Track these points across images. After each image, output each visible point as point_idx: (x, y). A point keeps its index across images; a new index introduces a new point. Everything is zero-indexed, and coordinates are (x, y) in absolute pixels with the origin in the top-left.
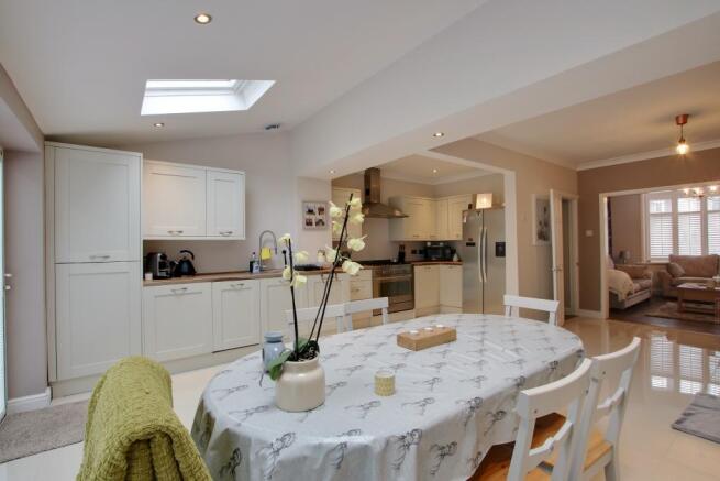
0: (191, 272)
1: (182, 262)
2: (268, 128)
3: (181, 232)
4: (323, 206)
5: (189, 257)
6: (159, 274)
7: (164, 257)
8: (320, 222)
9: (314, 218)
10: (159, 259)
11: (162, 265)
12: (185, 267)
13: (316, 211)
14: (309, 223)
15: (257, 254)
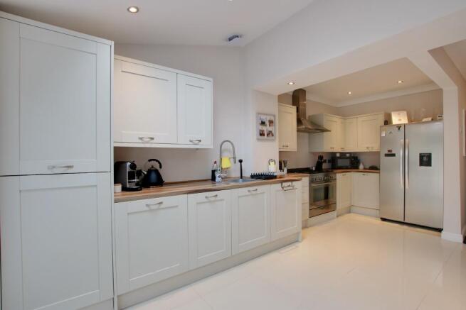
0: (160, 182)
1: (150, 171)
2: (230, 39)
3: (152, 139)
4: (272, 118)
5: (156, 165)
6: (128, 186)
7: (133, 166)
8: (270, 133)
9: (266, 129)
10: (128, 169)
11: (131, 176)
12: (153, 176)
13: (267, 123)
14: (262, 134)
15: (218, 163)
